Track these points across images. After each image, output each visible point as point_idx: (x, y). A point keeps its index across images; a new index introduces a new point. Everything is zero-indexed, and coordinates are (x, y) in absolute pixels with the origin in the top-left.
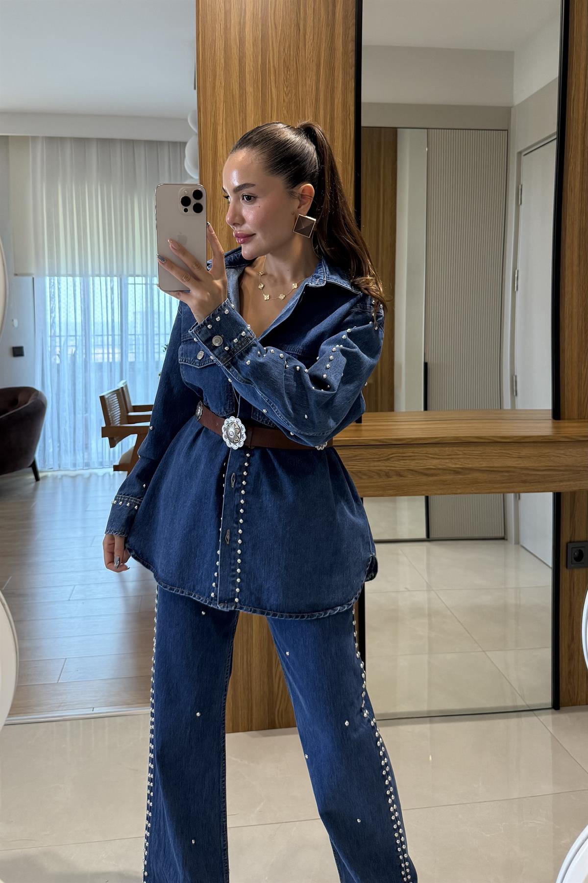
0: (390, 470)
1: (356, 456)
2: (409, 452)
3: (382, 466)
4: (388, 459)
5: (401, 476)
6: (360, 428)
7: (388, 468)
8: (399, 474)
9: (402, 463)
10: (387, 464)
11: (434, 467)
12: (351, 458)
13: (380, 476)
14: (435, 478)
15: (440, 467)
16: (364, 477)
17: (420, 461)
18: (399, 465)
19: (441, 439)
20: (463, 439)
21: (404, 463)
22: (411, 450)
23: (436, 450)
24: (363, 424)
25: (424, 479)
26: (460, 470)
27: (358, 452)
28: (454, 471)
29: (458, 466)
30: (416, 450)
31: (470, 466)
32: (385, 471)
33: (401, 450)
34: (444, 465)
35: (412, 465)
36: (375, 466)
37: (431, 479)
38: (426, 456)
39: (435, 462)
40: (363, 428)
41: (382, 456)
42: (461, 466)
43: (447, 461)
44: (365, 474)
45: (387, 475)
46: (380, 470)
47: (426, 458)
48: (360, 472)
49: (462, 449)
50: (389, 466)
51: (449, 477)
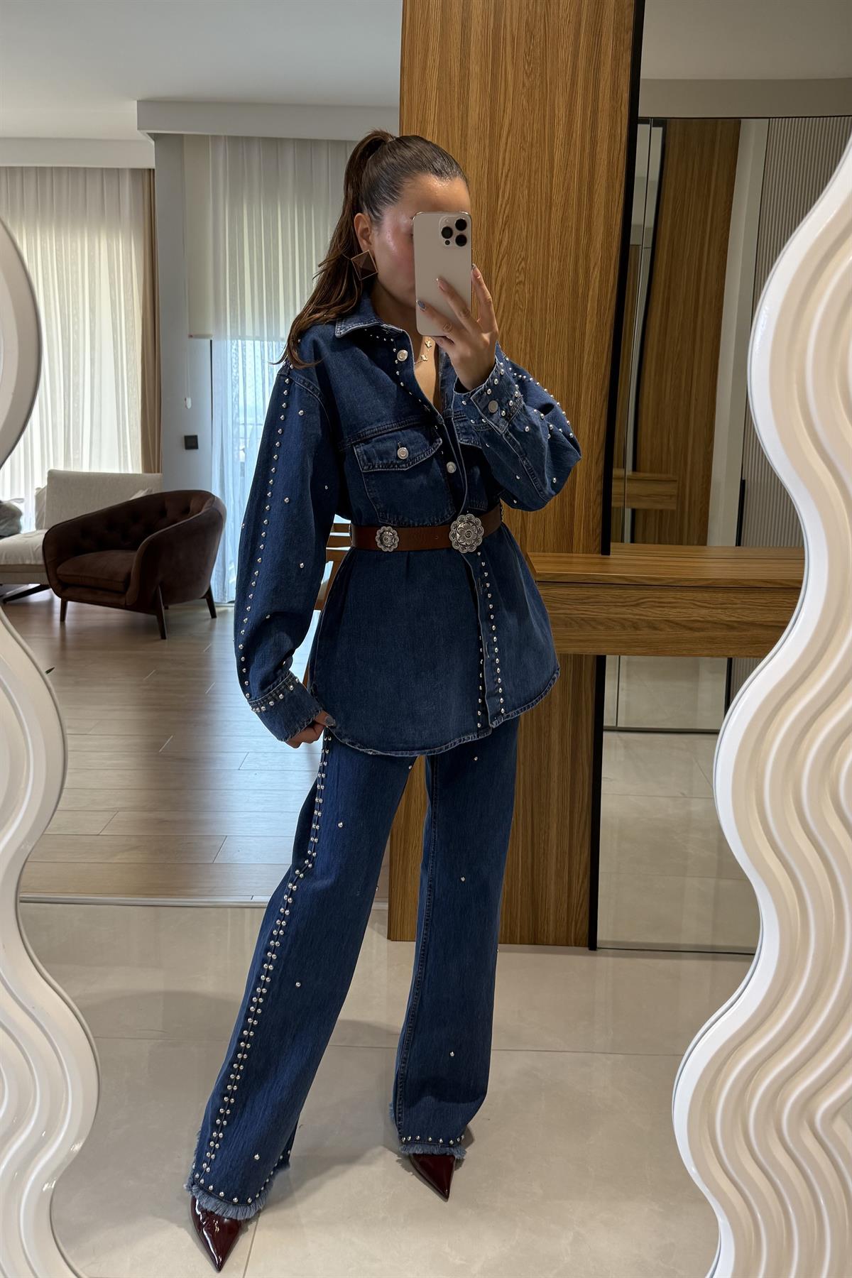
0: (640, 619)
1: (588, 598)
2: (669, 596)
3: (629, 614)
4: (637, 605)
5: (655, 629)
6: (605, 561)
7: (637, 617)
8: (652, 626)
9: (658, 611)
10: (636, 611)
11: (701, 619)
12: (582, 600)
13: (624, 627)
14: (701, 634)
15: (710, 619)
16: (600, 627)
17: (684, 610)
18: (653, 614)
20: (745, 583)
21: (661, 611)
22: (672, 594)
23: (706, 596)
24: (611, 556)
25: (687, 634)
26: (735, 625)
27: (592, 592)
28: (728, 625)
29: (733, 619)
30: (679, 595)
31: (750, 619)
32: (631, 621)
33: (658, 594)
34: (715, 616)
35: (673, 614)
36: (616, 614)
37: (697, 634)
38: (693, 603)
39: (704, 612)
40: (611, 561)
41: (628, 599)
42: (739, 620)
43: (719, 611)
44: (601, 624)
45: (635, 626)
46: (624, 619)
47: (692, 606)
48: (594, 620)
49: (741, 596)
50: (637, 615)
51: (718, 633)
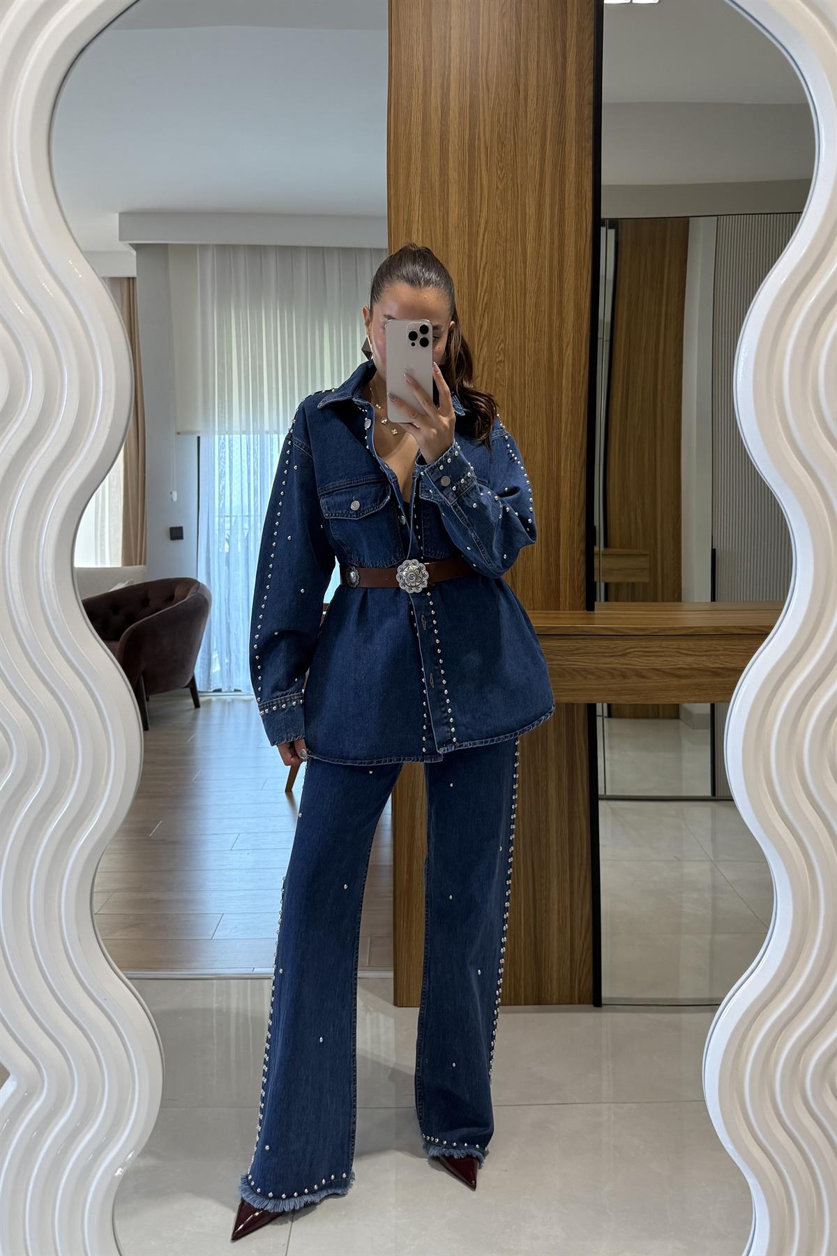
0: (627, 668)
1: (578, 649)
2: (655, 645)
3: (618, 663)
4: (624, 655)
5: (643, 677)
6: (592, 616)
7: (625, 666)
8: (640, 675)
9: (644, 660)
10: (623, 660)
11: (688, 667)
12: (572, 651)
13: (613, 676)
14: (688, 681)
15: (695, 666)
16: (589, 676)
17: (670, 659)
18: (639, 663)
19: (697, 629)
20: (725, 630)
21: (648, 660)
22: (657, 643)
23: (690, 644)
24: (595, 612)
25: (675, 682)
26: (720, 671)
27: (581, 644)
28: (713, 672)
29: (717, 665)
30: (665, 643)
31: (732, 665)
32: (620, 671)
33: (644, 644)
34: (701, 664)
35: (658, 663)
36: (605, 663)
37: (683, 681)
38: (678, 652)
39: (689, 660)
40: (596, 616)
41: (615, 650)
42: (722, 666)
43: (704, 658)
44: (591, 673)
45: (624, 676)
46: (614, 669)
47: (678, 655)
48: (585, 670)
49: (723, 642)
50: (625, 664)
51: (706, 680)
